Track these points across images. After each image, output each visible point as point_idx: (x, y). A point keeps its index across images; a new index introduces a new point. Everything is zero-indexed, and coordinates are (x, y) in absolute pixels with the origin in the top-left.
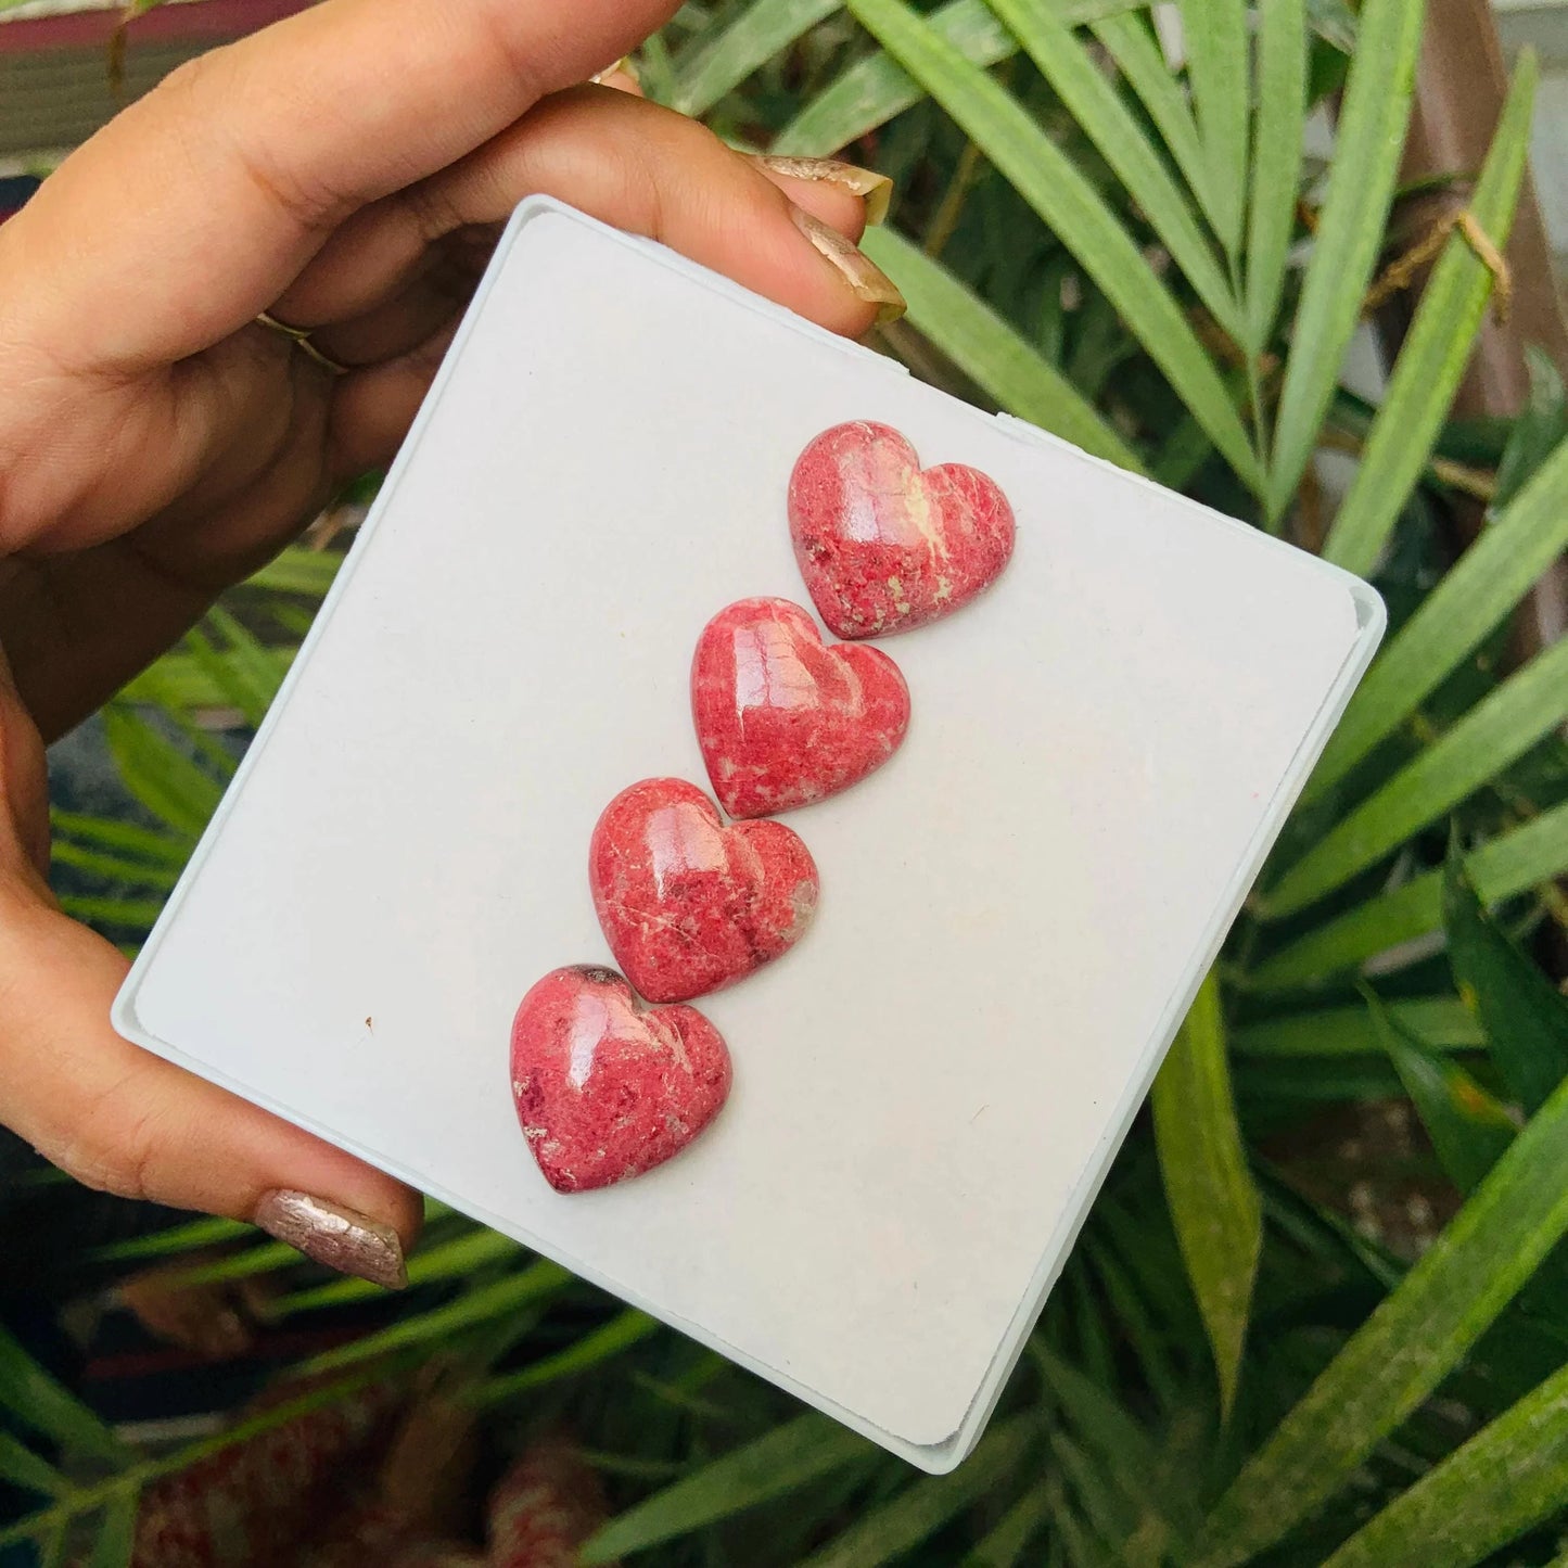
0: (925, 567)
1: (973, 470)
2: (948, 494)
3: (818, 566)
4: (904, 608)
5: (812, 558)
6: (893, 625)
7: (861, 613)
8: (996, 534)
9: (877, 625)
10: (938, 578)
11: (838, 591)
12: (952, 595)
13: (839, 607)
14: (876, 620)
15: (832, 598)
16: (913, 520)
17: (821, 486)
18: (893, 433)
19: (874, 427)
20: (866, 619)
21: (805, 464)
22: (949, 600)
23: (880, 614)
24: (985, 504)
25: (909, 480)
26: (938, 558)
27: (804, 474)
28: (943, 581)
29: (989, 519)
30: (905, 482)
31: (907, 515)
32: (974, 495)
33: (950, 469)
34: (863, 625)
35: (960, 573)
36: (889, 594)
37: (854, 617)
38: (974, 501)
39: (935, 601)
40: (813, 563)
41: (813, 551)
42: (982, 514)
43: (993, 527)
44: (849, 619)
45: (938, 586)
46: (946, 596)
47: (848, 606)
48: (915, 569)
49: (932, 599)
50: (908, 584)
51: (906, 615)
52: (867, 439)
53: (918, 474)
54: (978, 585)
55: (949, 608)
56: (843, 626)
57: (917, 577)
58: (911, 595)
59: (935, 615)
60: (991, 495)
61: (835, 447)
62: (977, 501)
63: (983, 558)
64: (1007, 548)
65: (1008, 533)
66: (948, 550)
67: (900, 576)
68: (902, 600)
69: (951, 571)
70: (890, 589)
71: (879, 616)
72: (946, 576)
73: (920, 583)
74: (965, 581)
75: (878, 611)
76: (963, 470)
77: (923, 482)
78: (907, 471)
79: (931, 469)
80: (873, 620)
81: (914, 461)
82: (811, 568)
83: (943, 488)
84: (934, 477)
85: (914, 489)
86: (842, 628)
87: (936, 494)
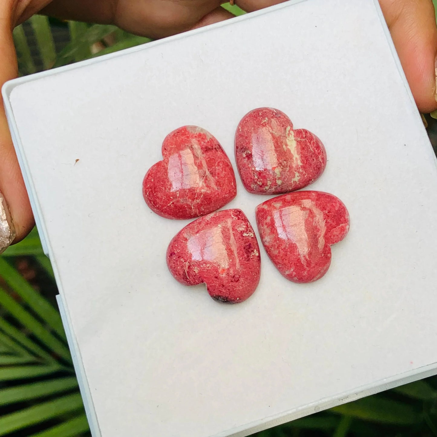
0: (291, 167)
1: (314, 134)
2: (304, 140)
3: (246, 159)
4: (279, 182)
5: (244, 155)
6: (274, 188)
7: (261, 181)
8: (320, 160)
9: (267, 188)
10: (295, 172)
13: (253, 177)
14: (267, 186)
15: (250, 173)
16: (288, 147)
18: (284, 115)
19: (277, 110)
20: (263, 184)
21: (246, 119)
22: (298, 183)
23: (269, 183)
24: (318, 147)
26: (297, 164)
28: (297, 174)
29: (319, 153)
30: (288, 132)
31: (286, 145)
32: (314, 143)
33: (306, 131)
34: (261, 186)
35: (304, 172)
37: (258, 182)
38: (314, 145)
39: (292, 182)
40: (244, 158)
41: (246, 153)
42: (316, 151)
43: (320, 157)
44: (256, 183)
45: (295, 175)
46: (296, 181)
47: (256, 177)
49: (291, 180)
50: (283, 172)
51: (280, 185)
52: (274, 114)
53: (293, 131)
54: (310, 179)
57: (287, 170)
58: (283, 177)
59: (291, 188)
60: (320, 145)
61: (260, 114)
62: (315, 145)
63: (314, 168)
64: (323, 166)
65: (324, 160)
66: (301, 162)
67: (280, 168)
68: (279, 178)
69: (301, 171)
70: (275, 173)
71: (268, 184)
72: (299, 172)
73: (288, 173)
74: (306, 176)
75: (268, 182)
76: (311, 134)
77: (294, 133)
78: (289, 128)
79: (298, 130)
80: (265, 186)
81: (291, 126)
82: (243, 160)
83: (302, 137)
84: (299, 132)
85: (290, 136)
86: (252, 187)
87: (299, 139)
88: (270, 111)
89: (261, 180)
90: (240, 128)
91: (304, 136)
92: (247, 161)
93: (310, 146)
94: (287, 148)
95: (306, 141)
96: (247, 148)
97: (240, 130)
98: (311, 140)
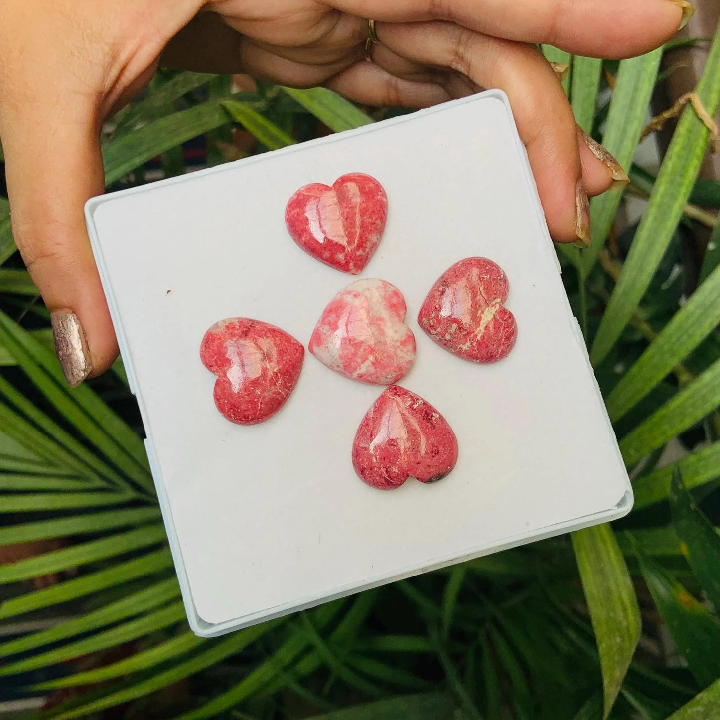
0: (469, 333)
1: (516, 325)
2: (501, 322)
3: (440, 294)
4: (448, 337)
5: (441, 289)
6: (439, 338)
7: (434, 323)
8: (500, 351)
9: (434, 332)
10: (468, 341)
11: (436, 308)
12: (466, 351)
13: (430, 313)
14: (436, 330)
15: (432, 308)
16: (482, 316)
17: (469, 273)
18: (507, 286)
19: (505, 276)
20: (433, 326)
21: (473, 261)
22: (463, 352)
23: (439, 330)
24: (508, 338)
25: (496, 303)
26: (476, 336)
27: (469, 264)
28: (468, 344)
29: (503, 344)
30: (494, 303)
31: (482, 312)
32: (508, 332)
33: (511, 316)
34: (430, 327)
35: (476, 348)
36: (449, 328)
37: (431, 321)
38: (506, 333)
39: (459, 347)
40: (439, 291)
41: (444, 288)
42: (503, 340)
43: (502, 347)
44: (429, 320)
45: (465, 344)
46: (464, 349)
47: (433, 315)
48: (466, 330)
49: (459, 345)
50: (458, 332)
51: (446, 340)
52: (499, 277)
53: (500, 306)
54: (477, 358)
55: (459, 354)
56: (424, 320)
57: (463, 334)
58: (455, 336)
59: (453, 351)
60: (512, 338)
61: (487, 267)
62: (507, 334)
63: (488, 353)
64: (498, 358)
65: (504, 355)
66: (481, 337)
67: (459, 327)
68: (451, 334)
69: (475, 344)
70: (452, 327)
71: (437, 330)
72: (472, 344)
73: (462, 336)
74: (474, 352)
75: (440, 328)
76: (513, 321)
77: (499, 309)
78: (499, 300)
79: (505, 309)
80: (434, 329)
81: (504, 300)
82: (437, 291)
83: (502, 318)
84: (503, 312)
85: (494, 307)
86: (423, 320)
87: (498, 318)
88: (498, 272)
89: (436, 322)
90: (460, 263)
91: (505, 319)
92: (439, 295)
93: (502, 331)
94: (480, 315)
95: (502, 324)
96: (449, 285)
97: (459, 266)
98: (508, 327)
